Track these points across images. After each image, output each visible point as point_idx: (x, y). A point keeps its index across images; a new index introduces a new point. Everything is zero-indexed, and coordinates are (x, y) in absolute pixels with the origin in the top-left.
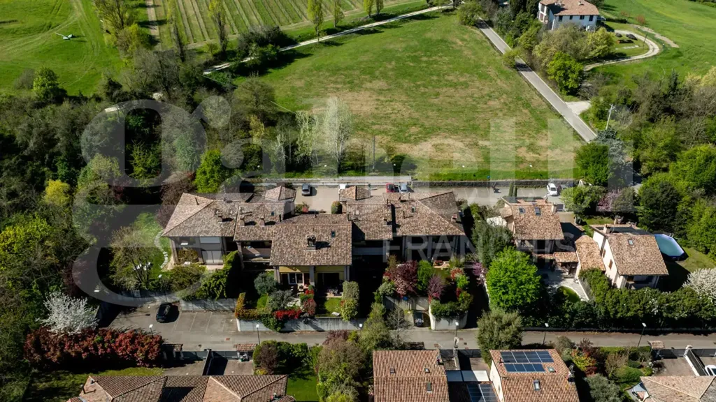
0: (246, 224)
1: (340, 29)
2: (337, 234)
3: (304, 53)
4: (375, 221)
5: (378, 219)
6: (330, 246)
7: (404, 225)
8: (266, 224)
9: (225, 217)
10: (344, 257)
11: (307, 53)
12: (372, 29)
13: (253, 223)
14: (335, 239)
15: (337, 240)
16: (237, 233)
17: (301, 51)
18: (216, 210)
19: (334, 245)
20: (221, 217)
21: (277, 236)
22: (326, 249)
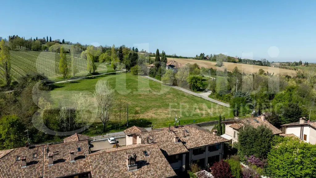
0: (55, 162)
1: (76, 78)
2: (149, 153)
3: (59, 86)
4: (167, 141)
5: (168, 139)
6: (148, 164)
7: (187, 141)
8: (76, 159)
9: (28, 161)
10: (166, 170)
11: (61, 86)
12: (93, 77)
13: (62, 160)
14: (149, 157)
15: (152, 157)
16: (46, 173)
17: (57, 85)
18: (18, 157)
19: (151, 162)
20: (25, 160)
21: (94, 165)
22: (146, 166)
